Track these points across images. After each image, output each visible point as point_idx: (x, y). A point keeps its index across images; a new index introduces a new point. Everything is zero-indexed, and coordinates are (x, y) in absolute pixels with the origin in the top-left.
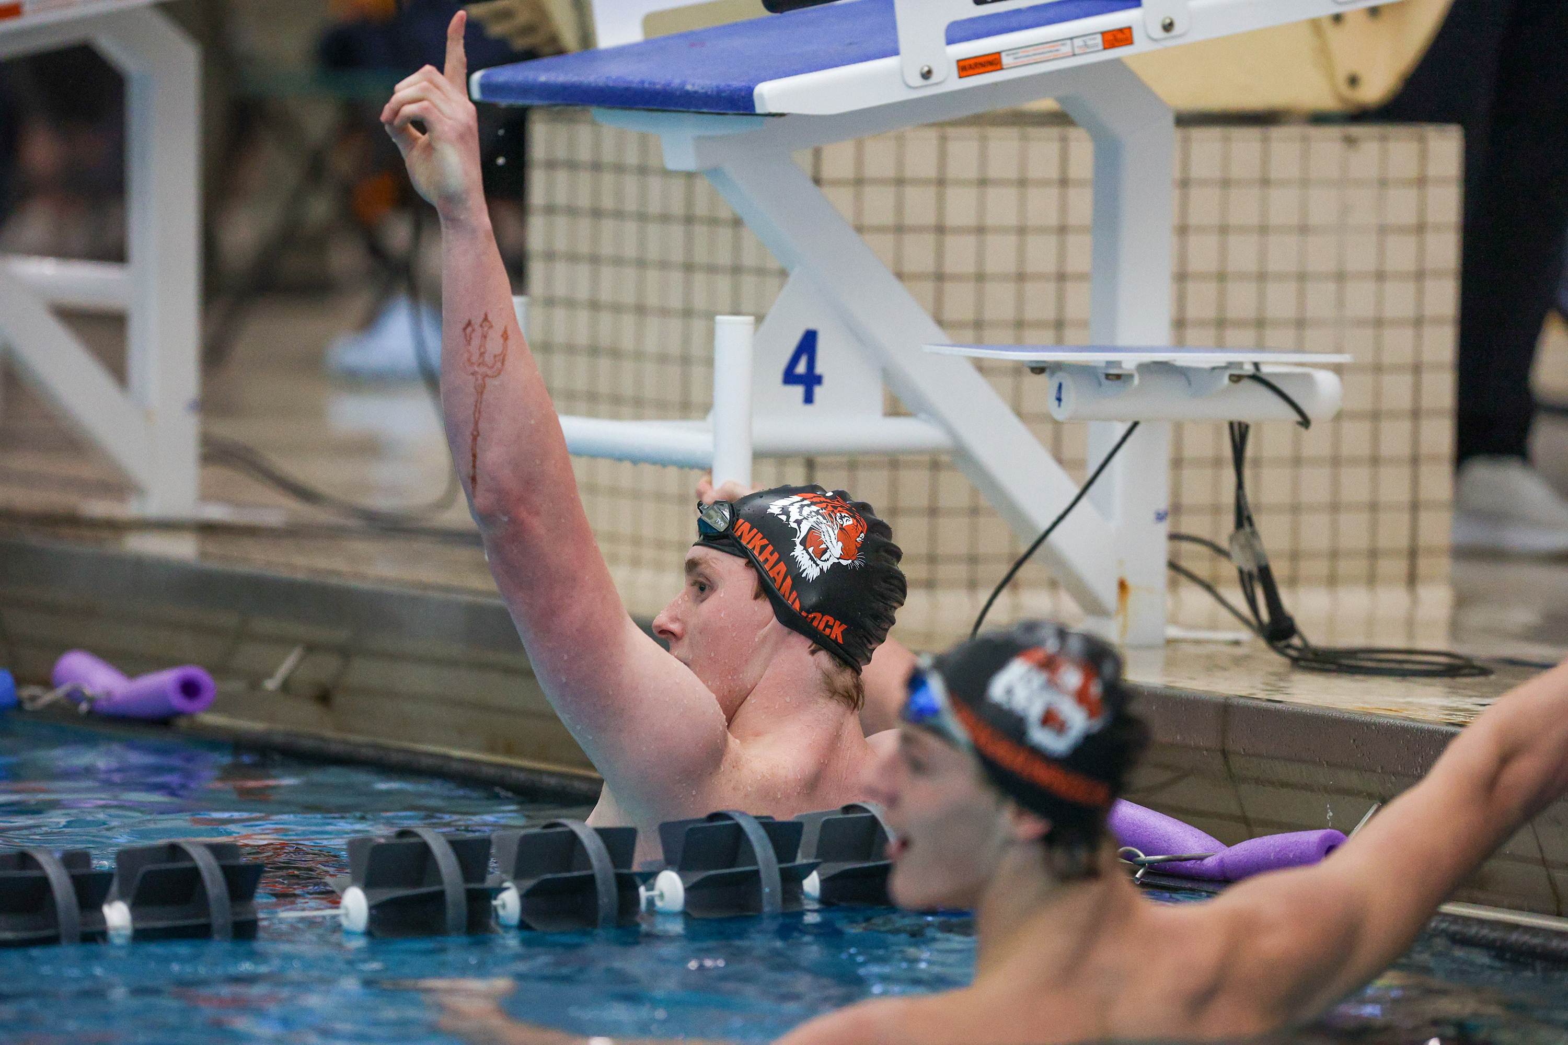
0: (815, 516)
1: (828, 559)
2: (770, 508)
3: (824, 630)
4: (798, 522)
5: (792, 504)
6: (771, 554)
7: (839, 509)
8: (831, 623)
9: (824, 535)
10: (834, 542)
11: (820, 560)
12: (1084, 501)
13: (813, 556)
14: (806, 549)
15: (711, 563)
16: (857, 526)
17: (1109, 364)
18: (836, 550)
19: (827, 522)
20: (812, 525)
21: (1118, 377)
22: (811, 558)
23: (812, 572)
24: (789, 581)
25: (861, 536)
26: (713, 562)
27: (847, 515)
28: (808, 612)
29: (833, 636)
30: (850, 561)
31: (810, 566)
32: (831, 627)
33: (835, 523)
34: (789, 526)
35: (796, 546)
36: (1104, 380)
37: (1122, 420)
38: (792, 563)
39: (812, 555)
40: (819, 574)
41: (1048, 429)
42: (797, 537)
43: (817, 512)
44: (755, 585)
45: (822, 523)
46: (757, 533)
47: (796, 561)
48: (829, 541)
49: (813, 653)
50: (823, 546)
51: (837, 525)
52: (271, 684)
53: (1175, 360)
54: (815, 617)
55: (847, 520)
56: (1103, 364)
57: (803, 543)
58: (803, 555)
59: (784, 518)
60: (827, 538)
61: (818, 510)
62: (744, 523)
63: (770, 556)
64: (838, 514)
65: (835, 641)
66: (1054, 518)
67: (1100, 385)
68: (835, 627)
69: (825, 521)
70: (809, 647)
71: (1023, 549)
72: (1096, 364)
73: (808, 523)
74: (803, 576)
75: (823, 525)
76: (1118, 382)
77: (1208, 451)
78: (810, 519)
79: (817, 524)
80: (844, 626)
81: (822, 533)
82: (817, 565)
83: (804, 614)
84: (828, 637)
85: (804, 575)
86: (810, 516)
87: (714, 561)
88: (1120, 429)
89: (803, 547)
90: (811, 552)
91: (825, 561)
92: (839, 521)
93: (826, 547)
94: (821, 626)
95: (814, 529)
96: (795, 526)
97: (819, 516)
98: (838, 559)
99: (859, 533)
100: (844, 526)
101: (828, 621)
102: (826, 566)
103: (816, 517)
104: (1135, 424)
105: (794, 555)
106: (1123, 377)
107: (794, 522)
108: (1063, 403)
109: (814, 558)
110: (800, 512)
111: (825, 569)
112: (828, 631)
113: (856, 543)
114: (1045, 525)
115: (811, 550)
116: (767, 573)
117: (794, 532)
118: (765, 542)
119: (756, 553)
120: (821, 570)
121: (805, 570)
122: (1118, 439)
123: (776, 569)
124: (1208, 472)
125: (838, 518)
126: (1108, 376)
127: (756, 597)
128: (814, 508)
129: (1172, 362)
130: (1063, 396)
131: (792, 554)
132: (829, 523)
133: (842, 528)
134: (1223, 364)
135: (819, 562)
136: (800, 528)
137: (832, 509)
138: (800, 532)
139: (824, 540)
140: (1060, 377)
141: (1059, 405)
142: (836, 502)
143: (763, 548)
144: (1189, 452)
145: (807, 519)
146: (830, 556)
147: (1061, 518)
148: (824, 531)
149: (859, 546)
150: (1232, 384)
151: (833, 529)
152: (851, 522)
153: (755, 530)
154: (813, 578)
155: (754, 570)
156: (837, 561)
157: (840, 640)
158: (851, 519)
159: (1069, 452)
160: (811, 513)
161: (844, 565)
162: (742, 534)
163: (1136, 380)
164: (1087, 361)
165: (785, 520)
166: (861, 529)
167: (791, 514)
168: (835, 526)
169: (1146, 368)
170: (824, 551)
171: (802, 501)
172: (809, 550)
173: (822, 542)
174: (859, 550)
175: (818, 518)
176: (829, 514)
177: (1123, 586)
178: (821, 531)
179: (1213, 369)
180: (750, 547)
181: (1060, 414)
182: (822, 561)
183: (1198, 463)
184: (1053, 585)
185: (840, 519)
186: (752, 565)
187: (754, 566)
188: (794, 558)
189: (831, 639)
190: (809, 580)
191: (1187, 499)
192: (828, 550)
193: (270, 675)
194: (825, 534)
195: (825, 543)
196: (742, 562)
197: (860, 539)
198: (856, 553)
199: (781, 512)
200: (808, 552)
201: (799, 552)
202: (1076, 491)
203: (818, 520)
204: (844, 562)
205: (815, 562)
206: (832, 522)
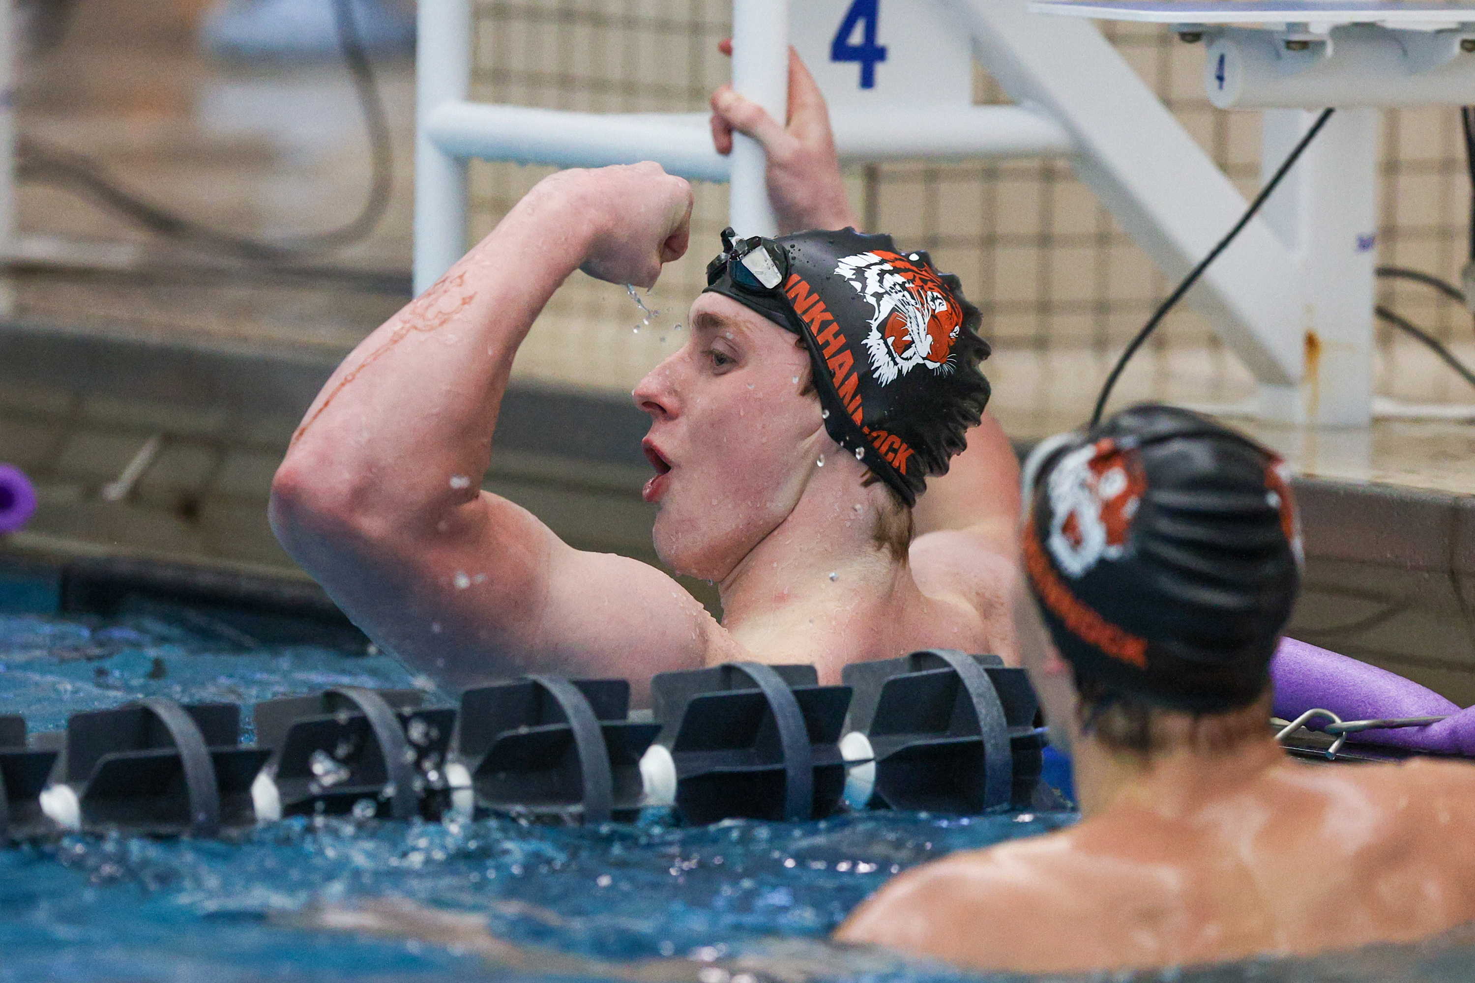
0: (900, 291)
1: (911, 358)
2: (838, 266)
3: (886, 454)
4: (879, 296)
5: (868, 266)
6: (836, 335)
7: (930, 284)
8: (895, 446)
9: (911, 323)
10: (923, 333)
11: (900, 356)
12: (1255, 220)
13: (893, 350)
14: (884, 338)
15: (745, 329)
16: (951, 314)
17: (1292, 27)
18: (923, 345)
19: (916, 304)
20: (896, 305)
21: (1304, 45)
22: (889, 353)
23: (887, 373)
24: (854, 379)
25: (955, 331)
26: (748, 328)
27: (939, 296)
28: (873, 429)
29: (896, 464)
30: (938, 364)
31: (886, 364)
32: (895, 451)
33: (925, 306)
34: (865, 300)
35: (871, 332)
36: (1284, 51)
37: (1309, 108)
38: (863, 355)
39: (891, 348)
40: (895, 377)
41: (1207, 121)
42: (874, 318)
43: (903, 286)
44: (805, 376)
45: (909, 305)
46: (818, 301)
47: (869, 353)
48: (916, 331)
49: (866, 484)
50: (907, 338)
51: (928, 310)
52: (115, 491)
53: (1384, 21)
54: (878, 436)
55: (940, 303)
56: (1284, 28)
57: (881, 328)
58: (878, 347)
59: (858, 286)
60: (915, 327)
61: (904, 283)
62: (799, 282)
63: (833, 338)
64: (929, 293)
65: (897, 470)
66: (1212, 245)
67: (1278, 56)
68: (900, 451)
69: (913, 302)
70: (863, 476)
71: (1170, 290)
72: (1273, 28)
73: (890, 300)
74: (874, 376)
75: (911, 307)
76: (1305, 53)
77: (1433, 151)
78: (894, 295)
79: (902, 304)
80: (911, 451)
81: (908, 318)
82: (896, 364)
83: (866, 430)
84: (890, 463)
85: (876, 375)
86: (893, 291)
87: (749, 325)
88: (1308, 120)
89: (880, 335)
90: (890, 344)
91: (907, 359)
92: (931, 303)
93: (911, 339)
94: (884, 449)
95: (898, 311)
96: (872, 301)
97: (905, 292)
98: (924, 359)
99: (953, 325)
100: (936, 312)
101: (893, 443)
102: (907, 366)
103: (901, 294)
104: (1328, 113)
105: (867, 344)
106: (1311, 46)
107: (871, 295)
108: (1226, 84)
109: (893, 352)
110: (881, 281)
111: (904, 372)
112: (891, 455)
113: (949, 339)
114: (1201, 255)
115: (890, 340)
116: (824, 361)
117: (870, 311)
118: (828, 316)
119: (814, 329)
120: (900, 371)
121: (878, 368)
122: (1303, 132)
123: (839, 359)
124: (1434, 179)
125: (929, 299)
126: (1289, 44)
127: (804, 392)
128: (899, 279)
129: (1379, 24)
130: (1227, 75)
131: (864, 342)
132: (917, 306)
133: (934, 316)
134: (1453, 26)
135: (898, 359)
136: (879, 305)
137: (921, 284)
138: (879, 312)
139: (910, 330)
140: (1224, 46)
141: (1221, 87)
142: (924, 273)
143: (824, 325)
144: (1408, 151)
145: (890, 295)
146: (915, 354)
147: (1223, 245)
148: (911, 316)
149: (952, 344)
150: (1466, 54)
151: (923, 315)
152: (944, 308)
153: (815, 297)
154: (887, 382)
155: (807, 354)
156: (921, 361)
157: (903, 470)
158: (945, 303)
159: (1236, 155)
160: (895, 285)
161: (930, 368)
162: (796, 296)
163: (1330, 50)
164: (1263, 23)
165: (859, 290)
166: (955, 318)
167: (868, 281)
168: (926, 310)
169: (1341, 32)
170: (906, 345)
171: (881, 263)
172: (888, 340)
173: (906, 332)
174: (952, 350)
175: (904, 296)
176: (918, 291)
177: (1311, 342)
178: (907, 316)
179: (1440, 32)
180: (806, 319)
181: (1222, 99)
182: (903, 358)
183: (1420, 167)
184: (1214, 342)
185: (931, 301)
186: (805, 346)
187: (808, 348)
188: (866, 348)
189: (893, 468)
190: (881, 383)
191: (1405, 218)
192: (913, 345)
193: (114, 478)
194: (912, 321)
195: (910, 334)
196: (790, 338)
197: (954, 334)
198: (948, 353)
199: (854, 277)
200: (886, 343)
201: (874, 340)
202: (1244, 207)
203: (904, 298)
204: (931, 365)
205: (893, 359)
206: (923, 305)
